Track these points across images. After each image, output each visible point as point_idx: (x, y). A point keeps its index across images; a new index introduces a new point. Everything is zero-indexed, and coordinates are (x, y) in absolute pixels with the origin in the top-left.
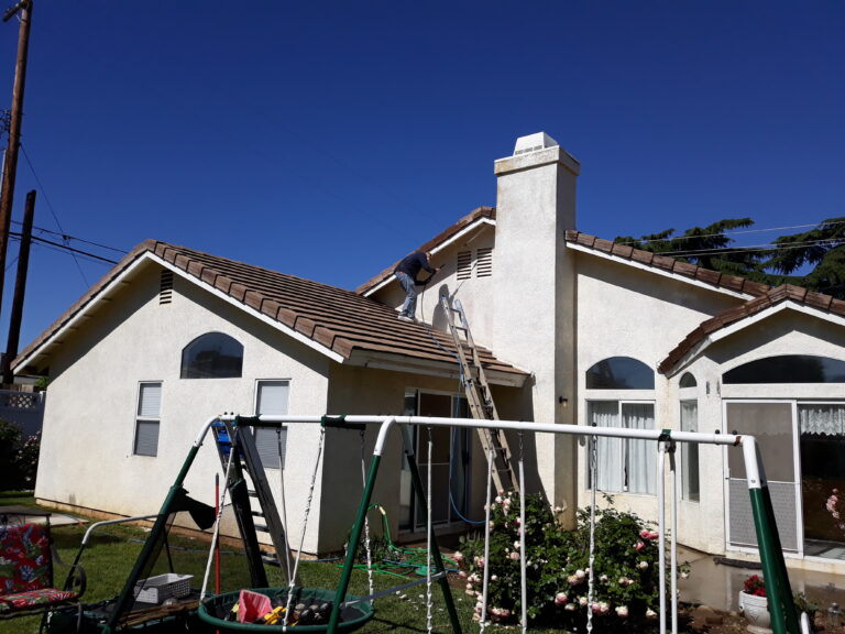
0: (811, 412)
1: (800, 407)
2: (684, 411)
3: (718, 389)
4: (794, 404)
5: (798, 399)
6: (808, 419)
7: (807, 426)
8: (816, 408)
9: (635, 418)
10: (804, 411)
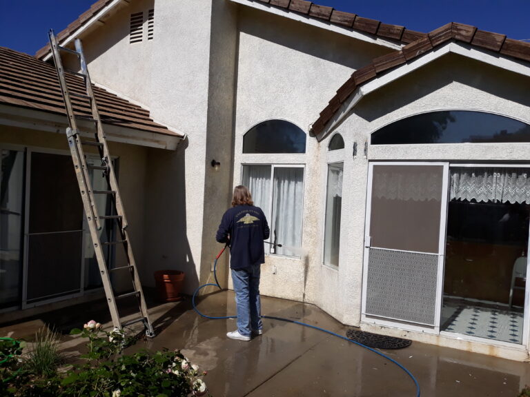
0: (463, 176)
1: (452, 170)
2: (332, 175)
3: (365, 150)
4: (446, 166)
5: (451, 161)
6: (458, 185)
7: (457, 192)
8: (469, 171)
9: (286, 182)
10: (455, 175)
